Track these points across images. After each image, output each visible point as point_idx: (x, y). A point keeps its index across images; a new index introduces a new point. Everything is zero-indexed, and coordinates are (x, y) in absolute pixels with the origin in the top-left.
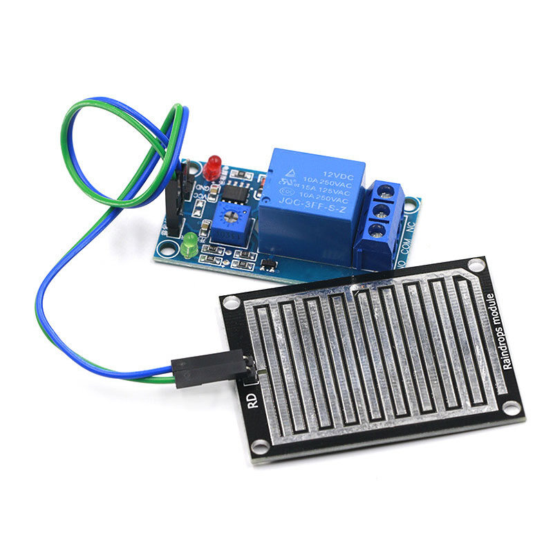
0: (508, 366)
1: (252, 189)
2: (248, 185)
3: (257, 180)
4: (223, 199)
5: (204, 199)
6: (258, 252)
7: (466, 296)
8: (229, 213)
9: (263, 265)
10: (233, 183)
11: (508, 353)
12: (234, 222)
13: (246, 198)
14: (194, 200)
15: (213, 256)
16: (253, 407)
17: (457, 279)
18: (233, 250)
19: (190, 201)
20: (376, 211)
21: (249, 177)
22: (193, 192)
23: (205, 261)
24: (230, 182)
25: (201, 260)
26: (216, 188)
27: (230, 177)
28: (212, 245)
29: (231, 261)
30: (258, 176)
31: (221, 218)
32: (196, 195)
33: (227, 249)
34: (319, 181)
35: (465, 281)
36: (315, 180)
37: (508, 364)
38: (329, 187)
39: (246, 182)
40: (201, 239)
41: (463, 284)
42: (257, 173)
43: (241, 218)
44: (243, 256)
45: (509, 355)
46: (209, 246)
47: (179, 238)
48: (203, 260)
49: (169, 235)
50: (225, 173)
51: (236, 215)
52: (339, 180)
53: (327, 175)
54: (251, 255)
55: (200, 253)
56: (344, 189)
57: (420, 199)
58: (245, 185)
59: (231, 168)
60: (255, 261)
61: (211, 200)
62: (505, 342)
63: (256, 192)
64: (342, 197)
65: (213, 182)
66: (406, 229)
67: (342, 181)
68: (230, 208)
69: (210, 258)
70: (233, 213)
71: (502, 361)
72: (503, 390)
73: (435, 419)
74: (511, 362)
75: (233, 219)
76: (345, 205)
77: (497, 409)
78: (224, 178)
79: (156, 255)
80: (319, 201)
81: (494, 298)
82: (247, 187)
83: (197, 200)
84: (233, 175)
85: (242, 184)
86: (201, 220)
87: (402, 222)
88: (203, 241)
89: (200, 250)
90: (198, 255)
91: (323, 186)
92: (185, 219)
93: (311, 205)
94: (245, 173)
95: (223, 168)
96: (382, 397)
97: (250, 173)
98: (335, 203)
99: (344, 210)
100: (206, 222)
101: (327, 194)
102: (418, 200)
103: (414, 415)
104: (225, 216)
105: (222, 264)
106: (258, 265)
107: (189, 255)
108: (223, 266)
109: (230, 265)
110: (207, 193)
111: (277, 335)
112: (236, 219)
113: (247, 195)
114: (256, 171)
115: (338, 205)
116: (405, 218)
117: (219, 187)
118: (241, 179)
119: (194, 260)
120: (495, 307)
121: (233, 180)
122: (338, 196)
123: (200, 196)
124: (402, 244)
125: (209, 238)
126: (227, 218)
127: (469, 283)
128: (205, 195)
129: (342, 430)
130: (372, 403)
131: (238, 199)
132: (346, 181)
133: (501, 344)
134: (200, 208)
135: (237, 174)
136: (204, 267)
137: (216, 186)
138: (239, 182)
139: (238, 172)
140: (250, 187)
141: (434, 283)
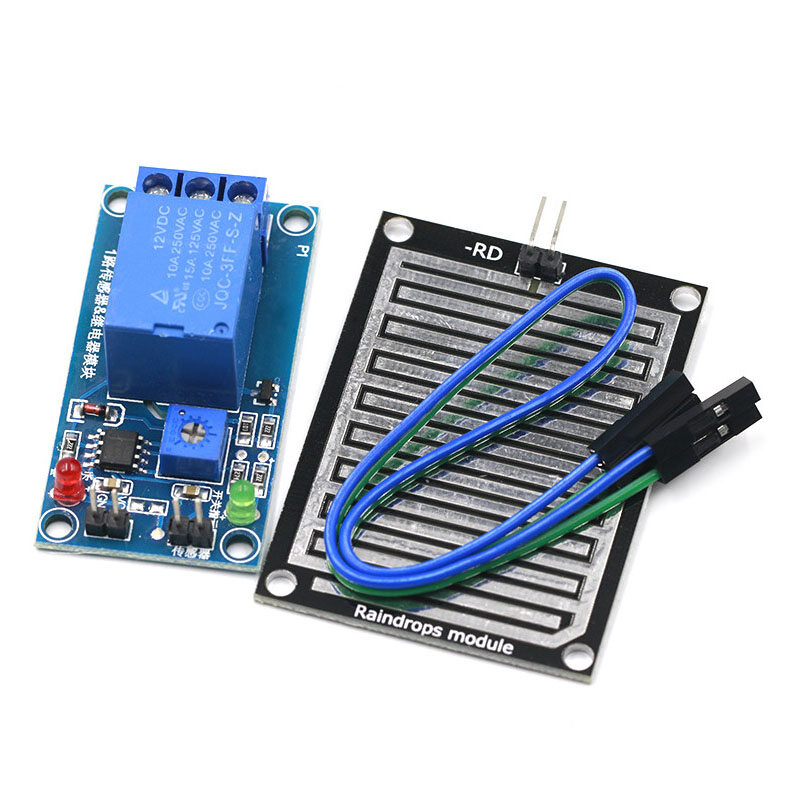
0: (362, 612)
5: (126, 500)
6: (237, 412)
11: (386, 624)
17: (567, 619)
29: (261, 450)
35: (557, 627)
37: (366, 613)
38: (186, 241)
41: (554, 621)
45: (380, 624)
49: (210, 547)
52: (171, 227)
53: (161, 244)
60: (257, 415)
62: (409, 630)
64: (207, 219)
67: (172, 221)
71: (376, 609)
72: (319, 585)
73: (320, 473)
74: (366, 620)
76: (226, 214)
77: (291, 561)
80: (218, 251)
81: (502, 653)
93: (227, 263)
103: (342, 448)
105: (267, 462)
106: (265, 409)
108: (272, 460)
109: (268, 451)
115: (226, 223)
120: (483, 646)
122: (206, 226)
127: (551, 631)
129: (369, 345)
132: (173, 217)
133: (408, 621)
134: (147, 507)
141: (576, 583)
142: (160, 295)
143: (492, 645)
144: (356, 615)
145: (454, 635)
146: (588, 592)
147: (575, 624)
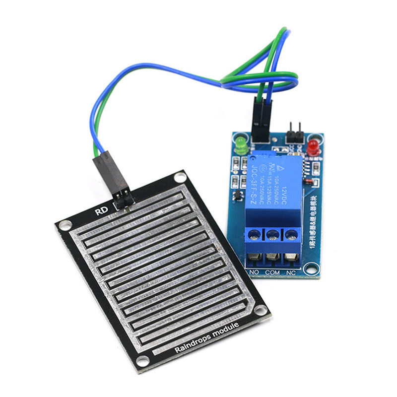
0: (178, 350)
5: (290, 151)
14: (288, 146)
16: (97, 213)
17: (245, 302)
19: (286, 143)
22: (295, 144)
27: (313, 163)
30: (318, 178)
34: (276, 186)
35: (244, 307)
36: (277, 183)
37: (180, 349)
42: (320, 177)
47: (252, 143)
50: (316, 159)
55: (241, 156)
59: (321, 162)
62: (199, 343)
77: (139, 352)
78: (311, 159)
79: (235, 133)
81: (236, 328)
85: (309, 170)
89: (243, 156)
92: (269, 143)
95: (320, 157)
96: (129, 283)
98: (258, 197)
101: (266, 191)
103: (118, 305)
111: (162, 210)
118: (313, 168)
123: (292, 149)
124: (274, 270)
127: (244, 309)
129: (93, 267)
130: (121, 279)
133: (196, 341)
134: (280, 150)
135: (316, 165)
138: (310, 168)
141: (236, 289)
143: (230, 328)
144: (177, 352)
147: (249, 301)
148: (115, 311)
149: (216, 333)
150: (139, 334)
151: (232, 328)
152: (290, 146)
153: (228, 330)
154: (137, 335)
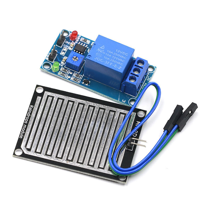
1: (88, 48)
2: (87, 45)
3: (91, 44)
4: (75, 49)
5: (67, 48)
6: (83, 75)
7: (30, 141)
8: (75, 57)
9: (84, 82)
10: (81, 43)
11: (28, 112)
12: (76, 61)
13: (84, 51)
15: (64, 73)
17: (29, 150)
18: (73, 72)
19: (61, 47)
20: (135, 70)
21: (88, 42)
22: (63, 43)
23: (60, 75)
24: (80, 43)
25: (59, 73)
26: (73, 44)
27: (80, 40)
28: (65, 68)
29: (71, 77)
30: (92, 42)
31: (71, 58)
32: (64, 45)
33: (71, 71)
34: (113, 53)
36: (112, 52)
37: (31, 107)
38: (117, 56)
39: (86, 44)
40: (61, 64)
42: (91, 41)
43: (79, 60)
44: (77, 76)
45: (28, 110)
46: (64, 68)
47: (52, 62)
48: (60, 74)
49: (49, 60)
50: (79, 38)
51: (77, 58)
52: (121, 54)
53: (117, 51)
54: (80, 76)
55: (59, 70)
56: (123, 59)
57: (156, 67)
58: (85, 45)
59: (82, 37)
60: (81, 79)
61: (70, 49)
62: (26, 116)
63: (89, 49)
64: (121, 62)
65: (73, 41)
66: (147, 79)
67: (123, 55)
68: (75, 55)
69: (63, 74)
70: (77, 57)
71: (32, 110)
72: (39, 98)
74: (29, 108)
75: (76, 60)
76: (121, 66)
77: (45, 92)
78: (77, 40)
79: (41, 67)
80: (111, 62)
81: (20, 136)
82: (86, 47)
83: (64, 47)
84: (82, 40)
85: (84, 44)
86: (63, 57)
87: (145, 76)
88: (62, 66)
89: (60, 69)
90: (58, 71)
91: (115, 56)
92: (57, 54)
93: (107, 63)
94: (86, 40)
95: (79, 36)
97: (89, 41)
98: (117, 64)
99: (120, 68)
100: (65, 58)
101: (115, 60)
102: (155, 68)
104: (73, 58)
105: (67, 77)
106: (82, 81)
107: (55, 70)
108: (67, 78)
109: (70, 79)
110: (69, 45)
112: (77, 60)
113: (85, 50)
114: (92, 40)
115: (119, 65)
116: (148, 74)
117: (75, 44)
119: (56, 73)
121: (81, 42)
122: (119, 61)
123: (66, 46)
124: (143, 85)
125: (65, 65)
126: (74, 59)
127: (26, 146)
128: (68, 46)
131: (81, 51)
132: (124, 56)
133: (29, 116)
134: (64, 51)
135: (83, 40)
136: (60, 77)
137: (73, 43)
138: (84, 43)
139: (84, 39)
140: (87, 46)
141: (39, 152)
142: (103, 47)
143: (22, 134)
144: (31, 105)
145: (25, 126)
146: (37, 154)
147: (28, 152)
148: (76, 99)
149: (25, 127)
150: (54, 99)
151: (21, 134)
152: (63, 46)
153: (22, 132)
154: (54, 98)
